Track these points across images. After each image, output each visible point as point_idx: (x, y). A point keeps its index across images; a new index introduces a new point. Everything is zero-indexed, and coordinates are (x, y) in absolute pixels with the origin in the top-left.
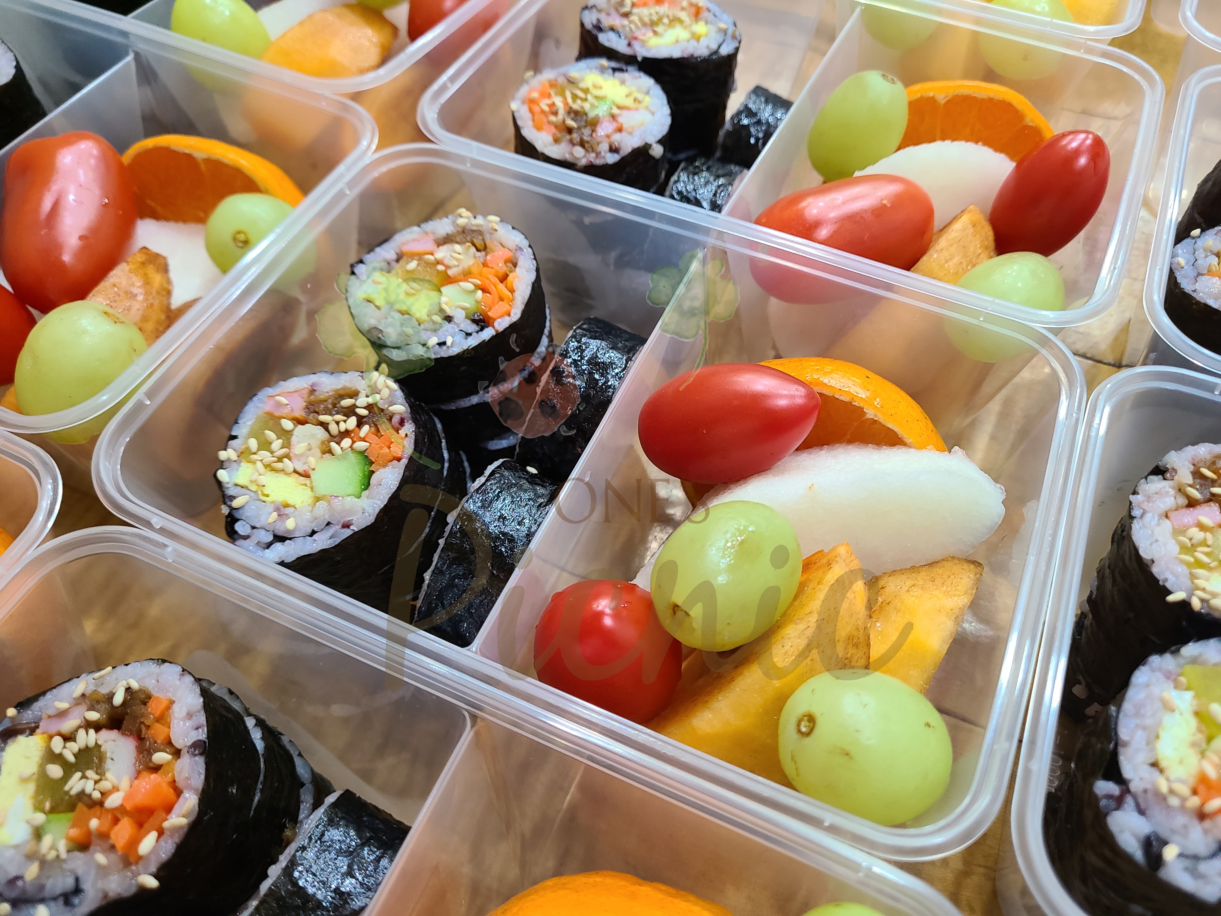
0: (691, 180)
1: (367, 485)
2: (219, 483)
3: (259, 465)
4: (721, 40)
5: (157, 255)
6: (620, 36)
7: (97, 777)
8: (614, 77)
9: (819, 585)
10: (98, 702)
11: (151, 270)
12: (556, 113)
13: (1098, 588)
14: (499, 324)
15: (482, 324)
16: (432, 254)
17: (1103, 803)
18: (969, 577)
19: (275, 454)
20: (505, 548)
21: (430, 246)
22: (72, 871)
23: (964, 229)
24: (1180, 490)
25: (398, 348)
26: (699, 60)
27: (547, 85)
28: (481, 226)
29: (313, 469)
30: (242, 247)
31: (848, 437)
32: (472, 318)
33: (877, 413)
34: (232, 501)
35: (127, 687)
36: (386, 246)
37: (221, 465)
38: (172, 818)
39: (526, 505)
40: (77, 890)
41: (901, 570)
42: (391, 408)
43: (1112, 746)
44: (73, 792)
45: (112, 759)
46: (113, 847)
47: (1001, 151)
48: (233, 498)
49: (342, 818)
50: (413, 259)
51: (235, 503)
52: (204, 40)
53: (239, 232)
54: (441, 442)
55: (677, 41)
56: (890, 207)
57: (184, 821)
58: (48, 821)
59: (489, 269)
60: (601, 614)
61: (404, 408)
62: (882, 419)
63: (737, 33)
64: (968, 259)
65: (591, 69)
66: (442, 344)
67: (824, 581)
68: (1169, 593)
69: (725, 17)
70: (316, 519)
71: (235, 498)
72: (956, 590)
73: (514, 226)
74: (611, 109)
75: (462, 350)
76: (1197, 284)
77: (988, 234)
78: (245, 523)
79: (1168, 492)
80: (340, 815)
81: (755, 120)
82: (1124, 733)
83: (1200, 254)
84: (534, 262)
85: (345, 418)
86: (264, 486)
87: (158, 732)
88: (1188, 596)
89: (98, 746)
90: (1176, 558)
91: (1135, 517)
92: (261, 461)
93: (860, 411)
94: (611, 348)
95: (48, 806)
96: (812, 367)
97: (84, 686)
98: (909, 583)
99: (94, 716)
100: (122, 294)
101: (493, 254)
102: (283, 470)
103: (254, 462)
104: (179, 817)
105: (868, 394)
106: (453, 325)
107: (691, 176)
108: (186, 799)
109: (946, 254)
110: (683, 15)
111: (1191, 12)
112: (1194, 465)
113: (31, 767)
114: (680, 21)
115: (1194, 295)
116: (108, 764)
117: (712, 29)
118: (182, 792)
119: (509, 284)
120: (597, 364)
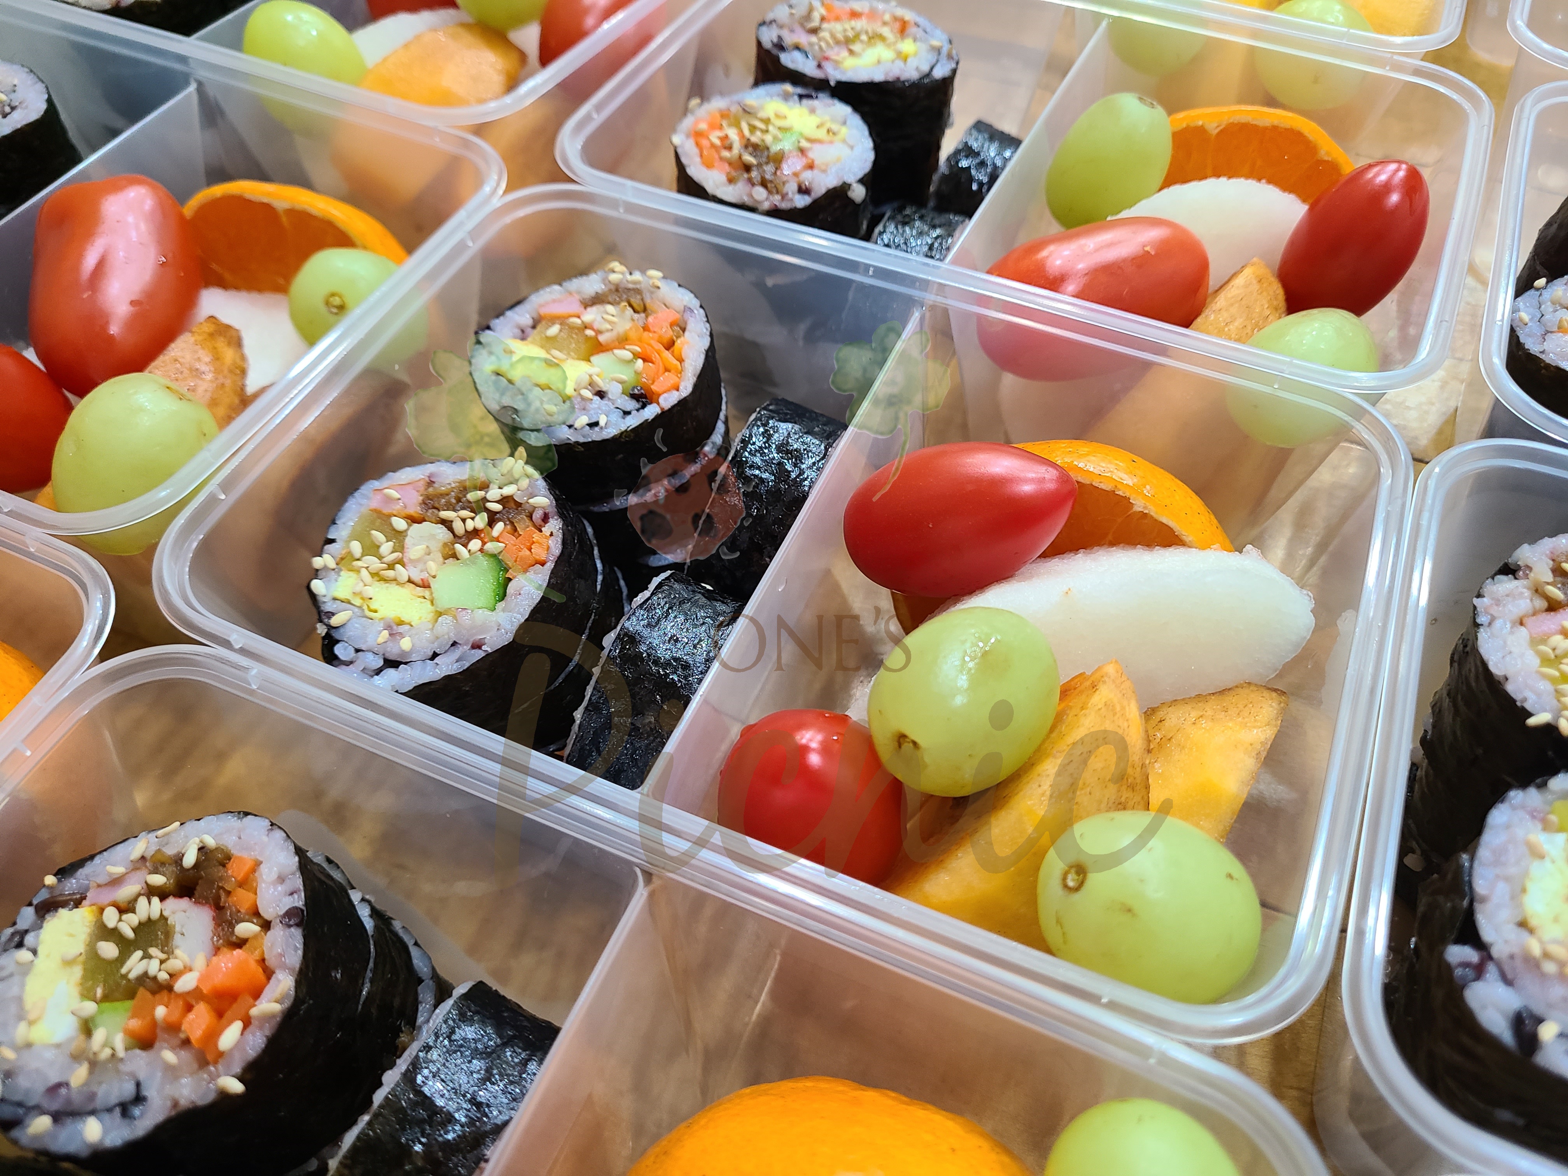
0: (901, 231)
1: (502, 595)
2: (313, 596)
3: (364, 573)
4: (934, 60)
5: (228, 327)
6: (807, 57)
7: (163, 956)
8: (801, 104)
9: (1082, 710)
10: (163, 864)
11: (221, 343)
12: (729, 148)
13: (1434, 726)
14: (666, 400)
15: (644, 400)
16: (579, 317)
17: (1458, 972)
18: (1271, 706)
19: (385, 560)
20: (678, 676)
21: (576, 308)
22: (132, 1075)
23: (1247, 286)
24: (1537, 591)
25: (538, 430)
26: (907, 84)
27: (718, 115)
28: (639, 282)
29: (434, 577)
30: (336, 314)
31: (1110, 537)
32: (632, 392)
33: (1148, 504)
34: (329, 618)
35: (201, 845)
36: (519, 309)
37: (316, 574)
38: (261, 1003)
39: (704, 623)
40: (139, 1099)
41: (1183, 699)
42: (531, 501)
43: (1465, 903)
44: (132, 976)
45: (183, 934)
46: (186, 1043)
47: (1290, 192)
48: (331, 614)
49: (476, 1013)
50: (553, 324)
51: (335, 621)
52: (285, 65)
53: (333, 295)
54: (593, 550)
55: (879, 62)
56: (1155, 254)
57: (277, 1008)
58: (100, 1012)
59: (651, 335)
60: (804, 750)
61: (548, 500)
62: (1153, 511)
63: (954, 52)
64: (1253, 321)
65: (771, 96)
66: (594, 425)
67: (1090, 704)
68: (1530, 715)
69: (938, 32)
70: (437, 638)
71: (333, 614)
72: (1255, 721)
73: (681, 283)
74: (799, 142)
75: (619, 432)
76: (1545, 343)
77: (1277, 292)
78: (347, 644)
79: (1522, 593)
80: (473, 1007)
81: (977, 161)
82: (1480, 885)
83: (1547, 308)
84: (708, 325)
85: (473, 515)
86: (371, 599)
87: (241, 899)
88: (1554, 718)
89: (163, 918)
90: (1538, 672)
91: (1482, 625)
92: (367, 568)
93: (1125, 502)
94: (806, 433)
95: (99, 992)
96: (1063, 450)
97: (144, 846)
98: (1194, 714)
99: (158, 880)
100: (186, 371)
101: (655, 315)
102: (395, 580)
103: (358, 571)
104: (271, 1002)
105: (1135, 480)
106: (606, 402)
107: (900, 227)
108: (279, 981)
109: (1225, 315)
110: (886, 31)
111: (1523, 21)
112: (1553, 560)
113: (77, 946)
114: (882, 38)
115: (1543, 357)
116: (177, 939)
117: (922, 47)
118: (273, 972)
119: (676, 352)
120: (788, 452)
